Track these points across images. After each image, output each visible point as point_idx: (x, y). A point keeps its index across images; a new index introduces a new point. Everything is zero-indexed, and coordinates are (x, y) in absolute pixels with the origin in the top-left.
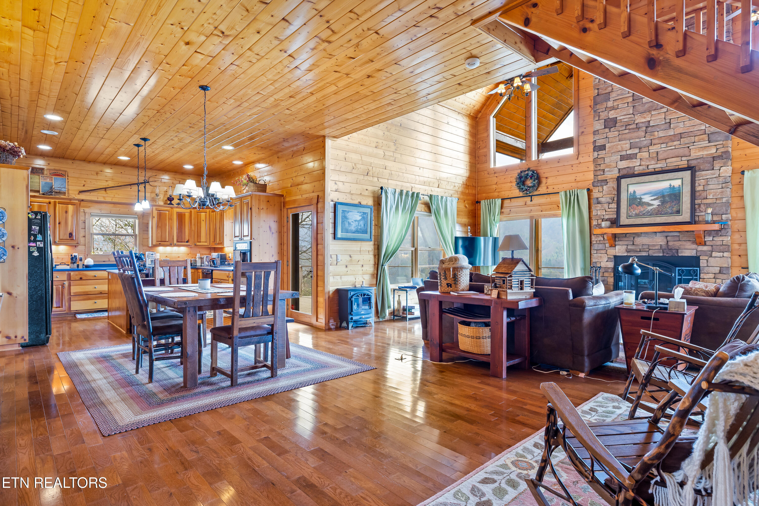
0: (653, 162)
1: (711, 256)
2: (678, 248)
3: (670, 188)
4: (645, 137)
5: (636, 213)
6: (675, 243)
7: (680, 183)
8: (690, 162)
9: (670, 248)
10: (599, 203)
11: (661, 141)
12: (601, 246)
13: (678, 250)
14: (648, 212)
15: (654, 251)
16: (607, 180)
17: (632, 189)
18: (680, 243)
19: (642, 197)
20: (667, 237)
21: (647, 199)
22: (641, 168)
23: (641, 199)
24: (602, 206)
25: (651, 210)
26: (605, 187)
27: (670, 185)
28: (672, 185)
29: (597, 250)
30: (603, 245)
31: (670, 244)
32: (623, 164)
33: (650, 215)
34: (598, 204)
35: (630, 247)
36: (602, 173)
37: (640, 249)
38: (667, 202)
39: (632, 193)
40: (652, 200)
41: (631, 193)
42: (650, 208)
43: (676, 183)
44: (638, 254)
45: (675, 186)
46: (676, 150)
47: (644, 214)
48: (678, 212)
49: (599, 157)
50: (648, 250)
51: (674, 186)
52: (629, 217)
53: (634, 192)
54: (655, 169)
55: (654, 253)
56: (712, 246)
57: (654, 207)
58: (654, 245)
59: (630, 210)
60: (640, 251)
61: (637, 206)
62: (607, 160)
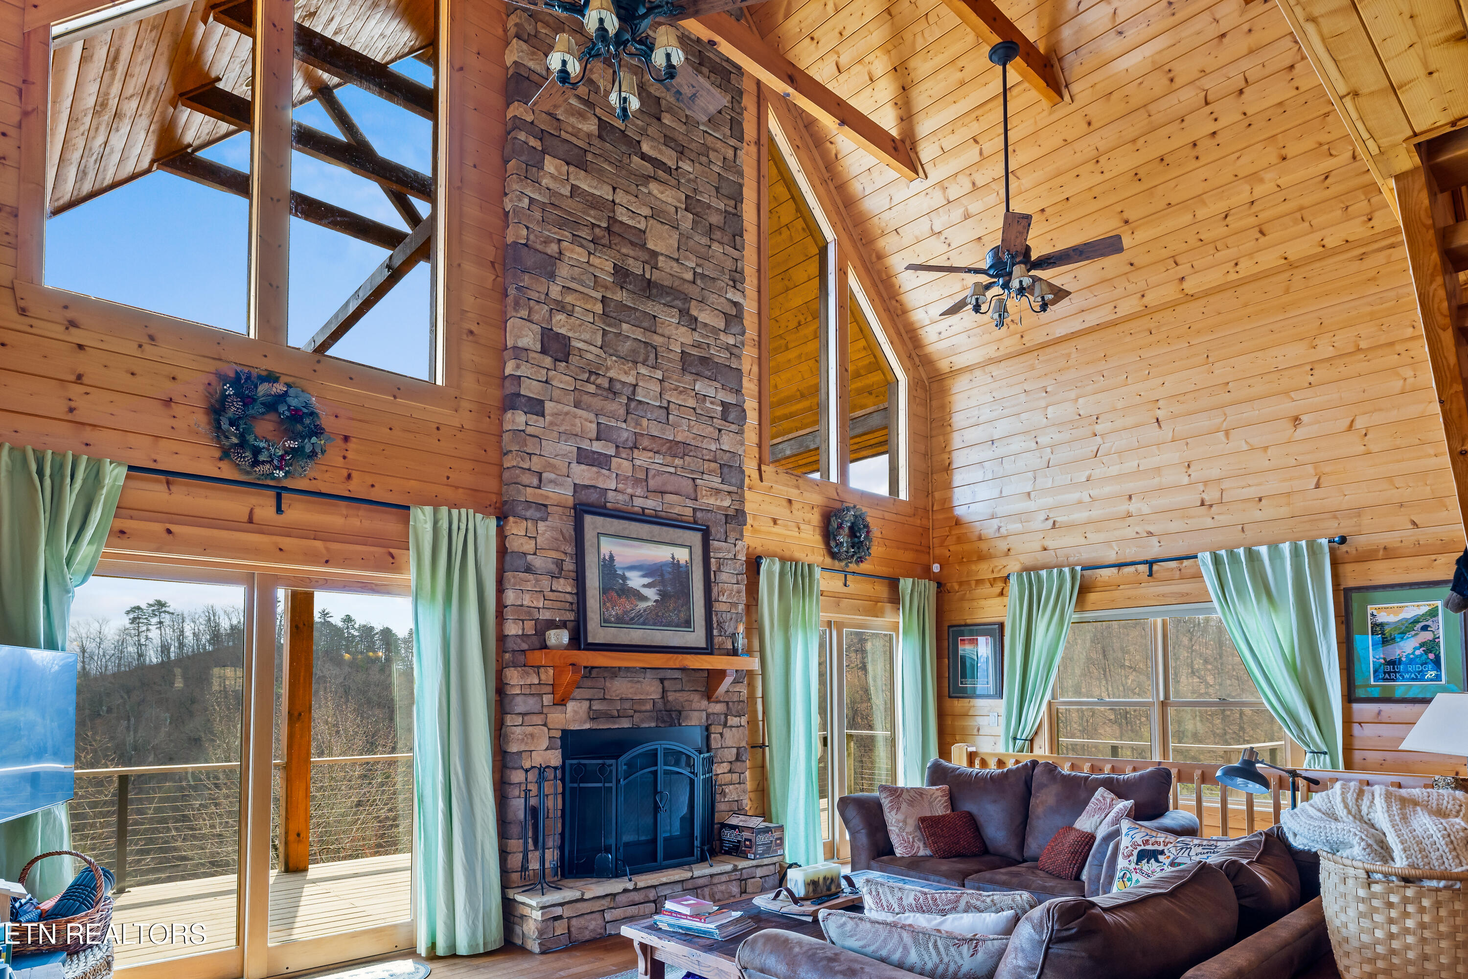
0: (639, 491)
1: (725, 725)
2: (680, 709)
3: (673, 563)
4: (625, 421)
5: (617, 614)
6: (678, 694)
7: (687, 558)
8: (699, 515)
9: (668, 708)
10: (529, 569)
11: (655, 447)
12: (531, 704)
13: (680, 712)
14: (639, 615)
15: (642, 715)
16: (545, 506)
17: (607, 547)
18: (685, 694)
19: (628, 574)
20: (662, 681)
21: (636, 581)
22: (620, 497)
23: (624, 578)
24: (537, 581)
25: (645, 611)
26: (541, 524)
27: (673, 558)
28: (676, 557)
29: (524, 715)
30: (537, 698)
31: (671, 696)
32: (583, 474)
33: (644, 624)
34: (526, 571)
35: (596, 706)
36: (535, 482)
37: (618, 711)
38: (670, 597)
39: (607, 558)
40: (644, 586)
41: (604, 558)
42: (643, 605)
43: (682, 555)
44: (615, 723)
45: (681, 562)
46: (675, 478)
47: (632, 619)
48: (688, 623)
49: (530, 430)
50: (631, 712)
51: (678, 561)
52: (605, 622)
53: (612, 557)
54: (643, 509)
55: (642, 721)
56: (727, 703)
57: (650, 604)
58: (642, 701)
59: (604, 604)
60: (619, 717)
61: (619, 596)
62: (549, 448)
